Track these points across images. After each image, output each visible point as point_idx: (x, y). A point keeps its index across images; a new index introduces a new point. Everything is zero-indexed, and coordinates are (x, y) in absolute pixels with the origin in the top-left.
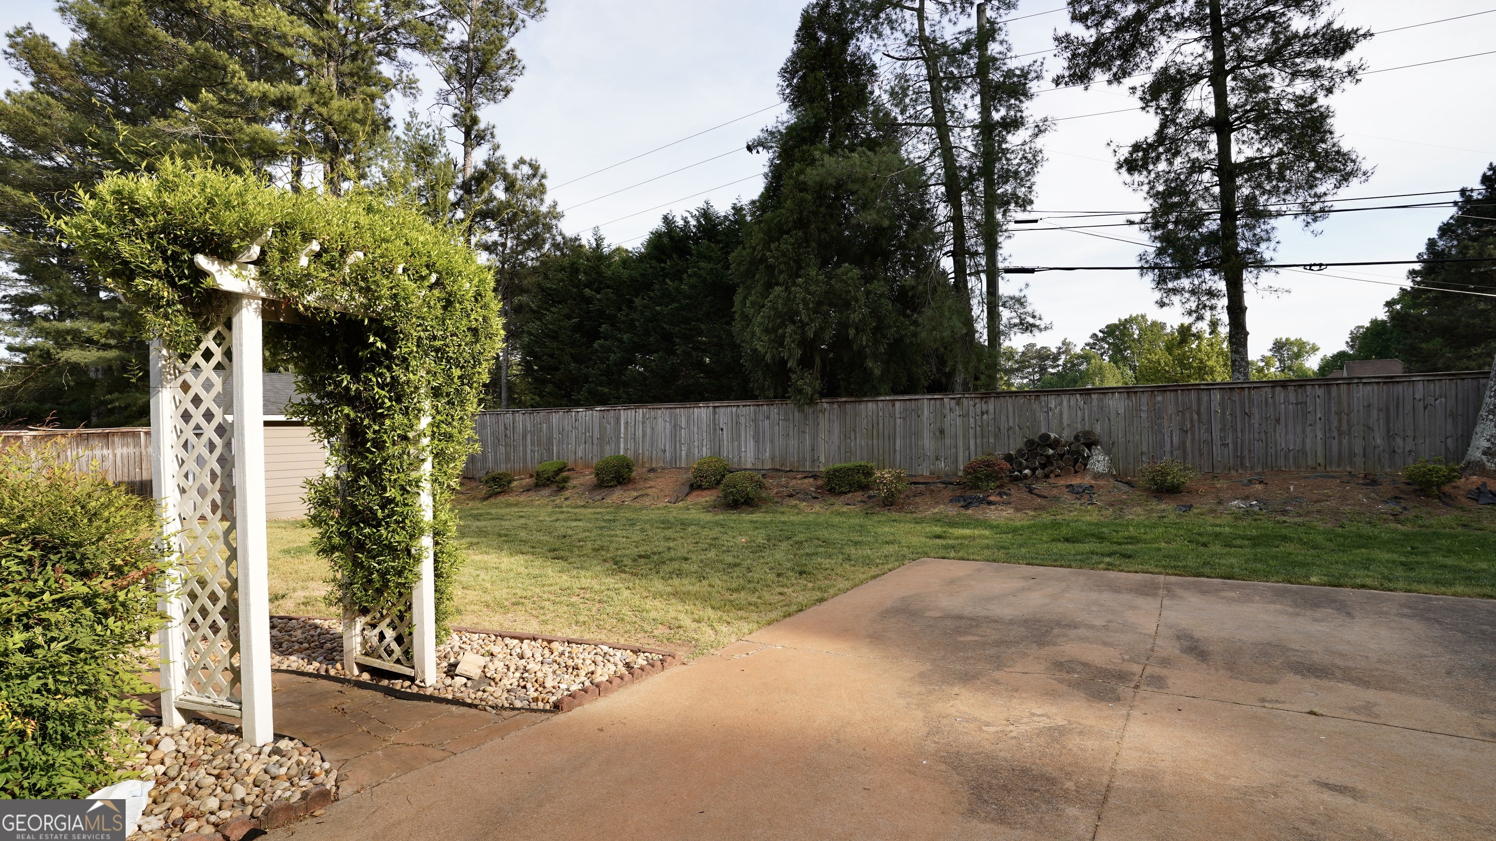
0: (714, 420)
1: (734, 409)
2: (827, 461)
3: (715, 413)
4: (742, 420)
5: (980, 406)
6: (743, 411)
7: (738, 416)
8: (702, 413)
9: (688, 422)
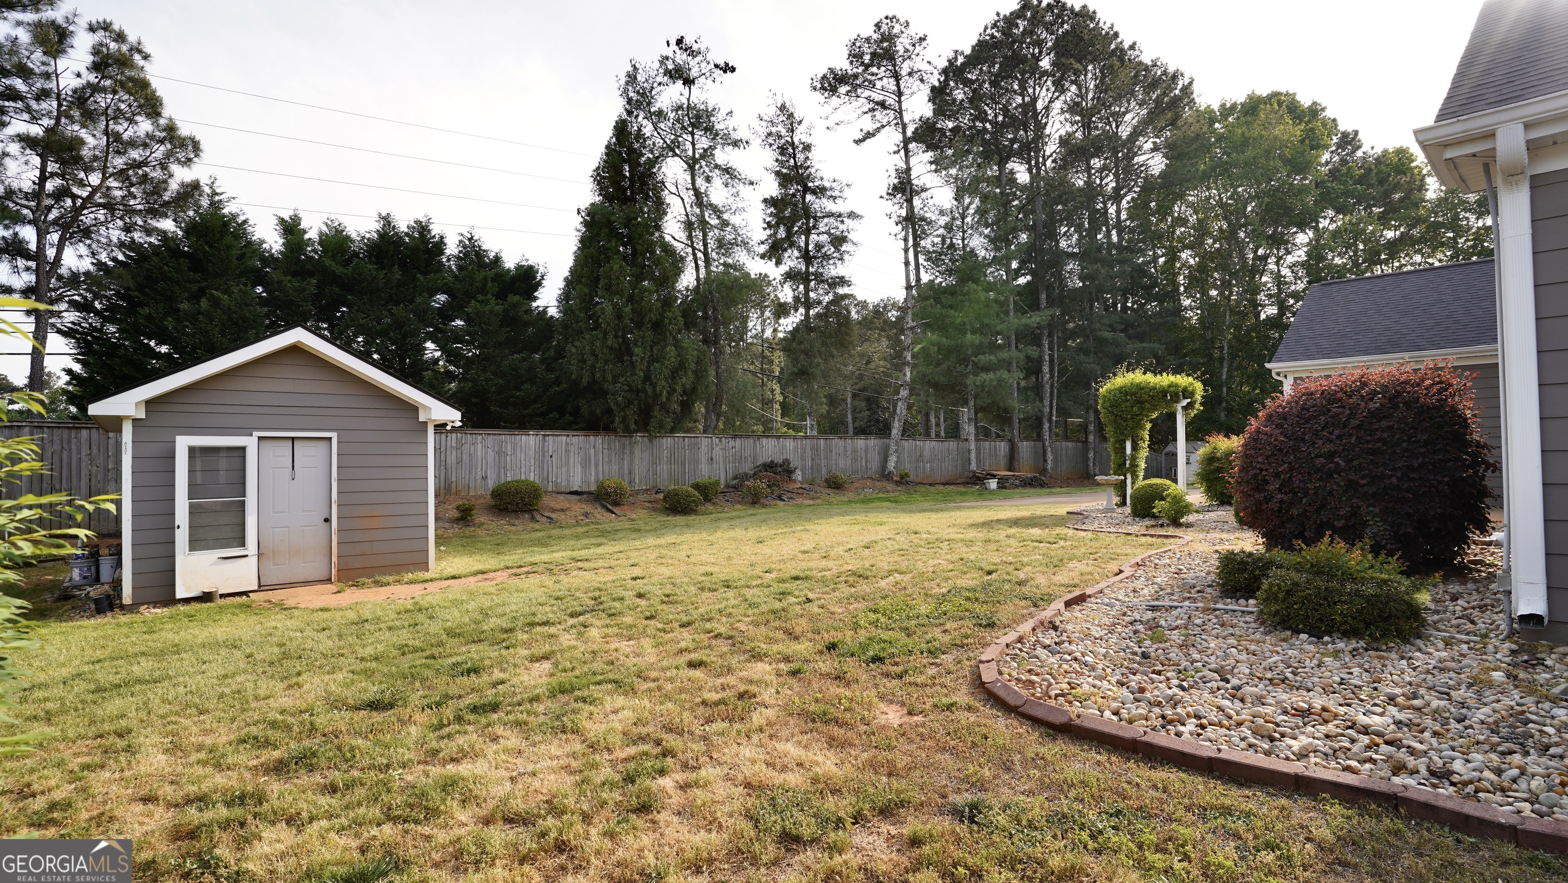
0: (543, 447)
1: (564, 438)
2: (640, 482)
3: (544, 441)
4: (572, 448)
5: (732, 443)
6: (575, 440)
7: (567, 444)
8: (529, 441)
9: (514, 449)
